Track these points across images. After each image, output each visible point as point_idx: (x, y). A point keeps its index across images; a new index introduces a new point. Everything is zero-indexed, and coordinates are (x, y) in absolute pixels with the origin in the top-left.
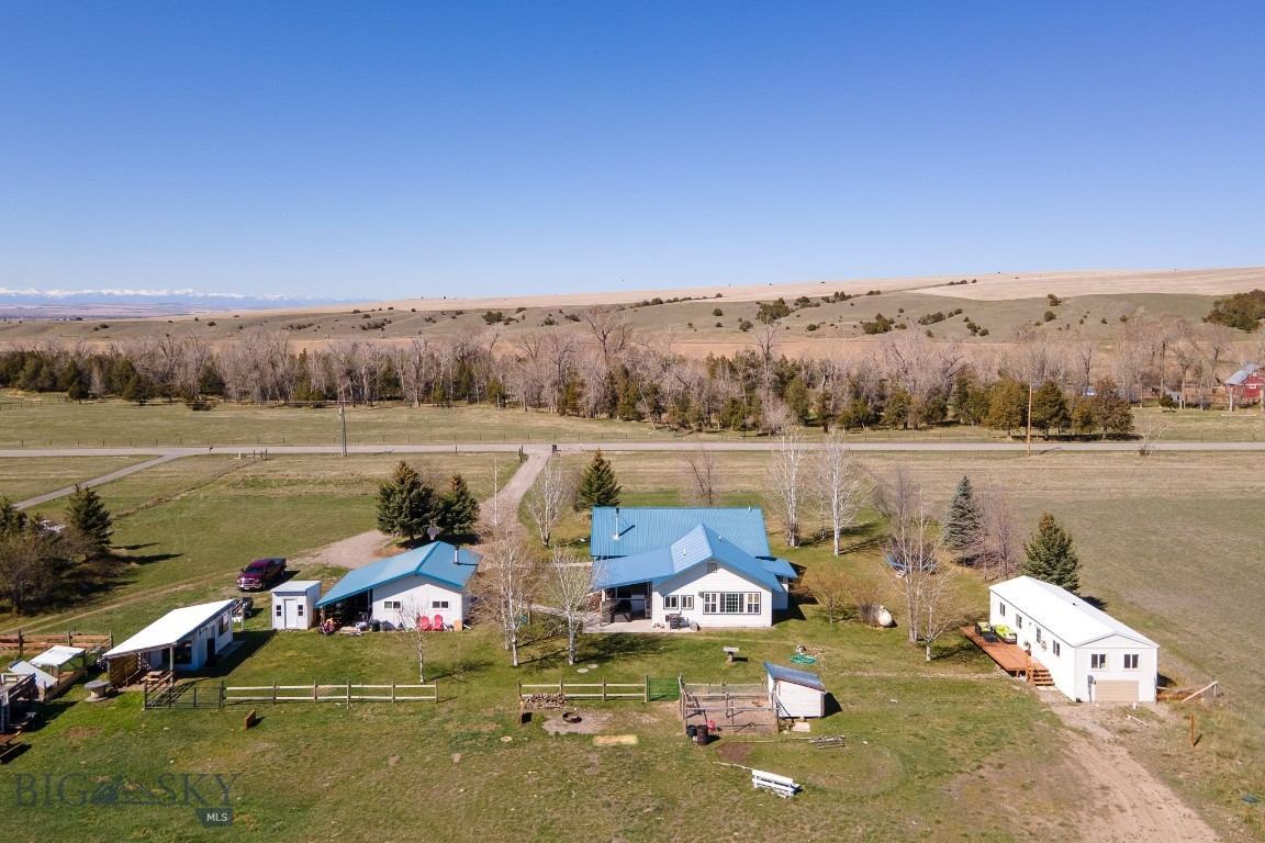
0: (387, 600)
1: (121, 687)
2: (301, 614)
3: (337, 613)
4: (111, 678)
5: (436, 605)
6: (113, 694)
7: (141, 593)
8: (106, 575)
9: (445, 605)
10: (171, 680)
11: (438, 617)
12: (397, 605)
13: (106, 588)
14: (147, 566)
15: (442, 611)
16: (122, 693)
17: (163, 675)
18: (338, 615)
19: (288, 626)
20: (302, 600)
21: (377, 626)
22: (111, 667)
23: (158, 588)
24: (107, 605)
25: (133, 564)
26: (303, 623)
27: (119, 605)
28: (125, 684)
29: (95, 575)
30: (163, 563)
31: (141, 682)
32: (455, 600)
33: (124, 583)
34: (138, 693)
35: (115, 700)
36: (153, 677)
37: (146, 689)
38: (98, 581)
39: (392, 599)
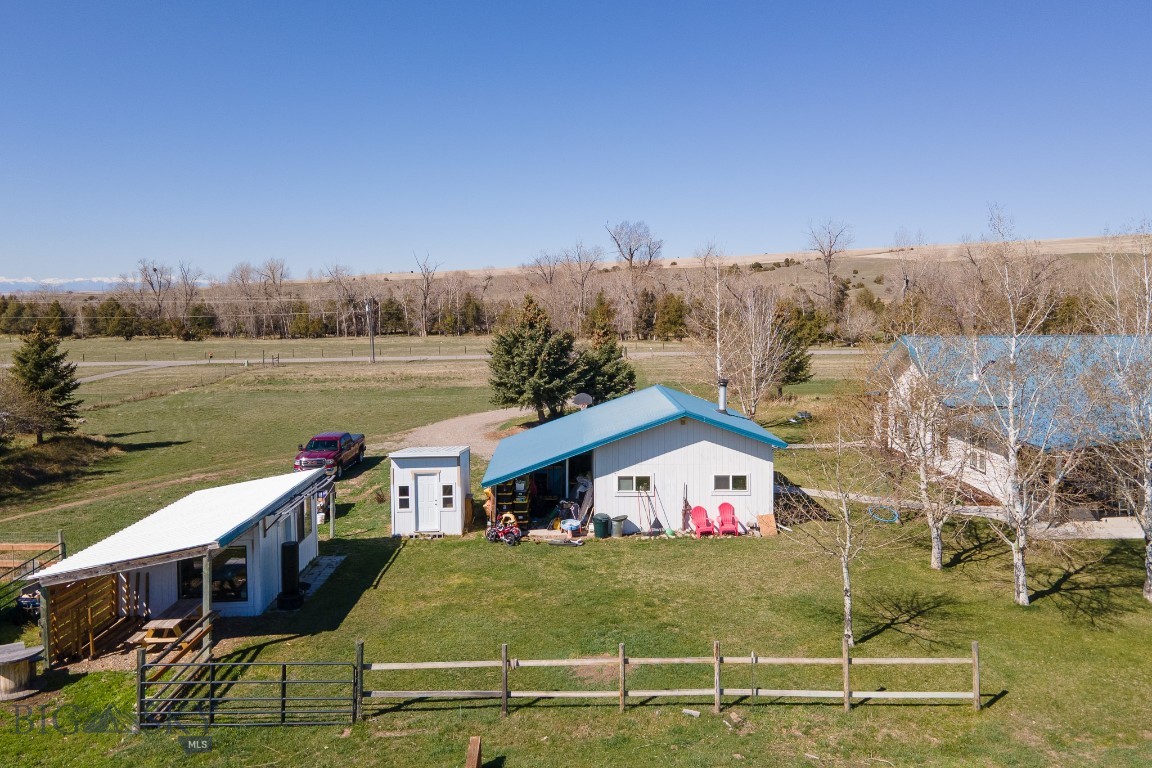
0: (624, 472)
1: (76, 659)
2: (447, 503)
3: (519, 501)
4: (50, 636)
5: (721, 482)
6: (54, 680)
7: (128, 484)
8: (70, 461)
9: (740, 482)
10: (206, 641)
11: (725, 508)
12: (643, 483)
13: (66, 478)
14: (136, 454)
15: (730, 496)
16: (78, 677)
17: (185, 627)
18: (522, 507)
19: (422, 528)
20: (451, 475)
21: (605, 527)
22: (52, 608)
23: (157, 479)
24: (66, 501)
25: (115, 451)
26: (451, 522)
27: (87, 501)
28: (86, 654)
29: (48, 460)
30: (162, 451)
31: (129, 648)
32: (760, 472)
33: (100, 473)
34: (118, 677)
35: (60, 697)
36: (158, 633)
37: (143, 670)
38: (54, 469)
39: (635, 471)
